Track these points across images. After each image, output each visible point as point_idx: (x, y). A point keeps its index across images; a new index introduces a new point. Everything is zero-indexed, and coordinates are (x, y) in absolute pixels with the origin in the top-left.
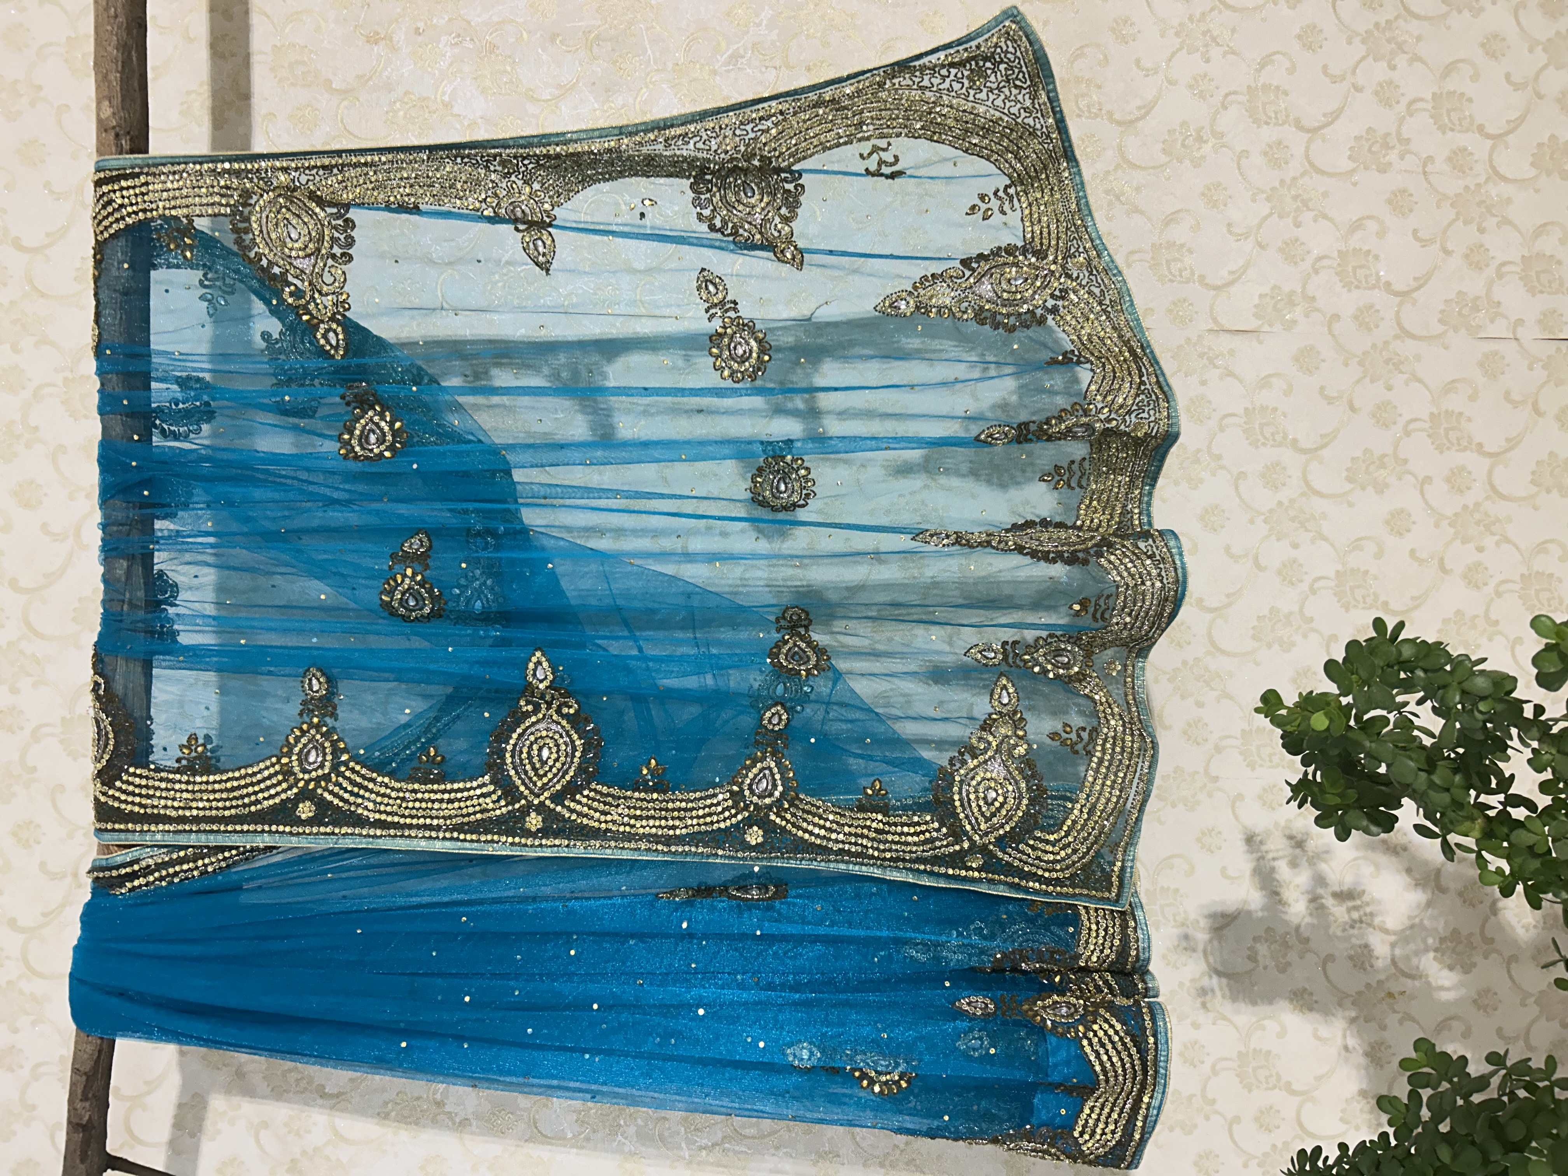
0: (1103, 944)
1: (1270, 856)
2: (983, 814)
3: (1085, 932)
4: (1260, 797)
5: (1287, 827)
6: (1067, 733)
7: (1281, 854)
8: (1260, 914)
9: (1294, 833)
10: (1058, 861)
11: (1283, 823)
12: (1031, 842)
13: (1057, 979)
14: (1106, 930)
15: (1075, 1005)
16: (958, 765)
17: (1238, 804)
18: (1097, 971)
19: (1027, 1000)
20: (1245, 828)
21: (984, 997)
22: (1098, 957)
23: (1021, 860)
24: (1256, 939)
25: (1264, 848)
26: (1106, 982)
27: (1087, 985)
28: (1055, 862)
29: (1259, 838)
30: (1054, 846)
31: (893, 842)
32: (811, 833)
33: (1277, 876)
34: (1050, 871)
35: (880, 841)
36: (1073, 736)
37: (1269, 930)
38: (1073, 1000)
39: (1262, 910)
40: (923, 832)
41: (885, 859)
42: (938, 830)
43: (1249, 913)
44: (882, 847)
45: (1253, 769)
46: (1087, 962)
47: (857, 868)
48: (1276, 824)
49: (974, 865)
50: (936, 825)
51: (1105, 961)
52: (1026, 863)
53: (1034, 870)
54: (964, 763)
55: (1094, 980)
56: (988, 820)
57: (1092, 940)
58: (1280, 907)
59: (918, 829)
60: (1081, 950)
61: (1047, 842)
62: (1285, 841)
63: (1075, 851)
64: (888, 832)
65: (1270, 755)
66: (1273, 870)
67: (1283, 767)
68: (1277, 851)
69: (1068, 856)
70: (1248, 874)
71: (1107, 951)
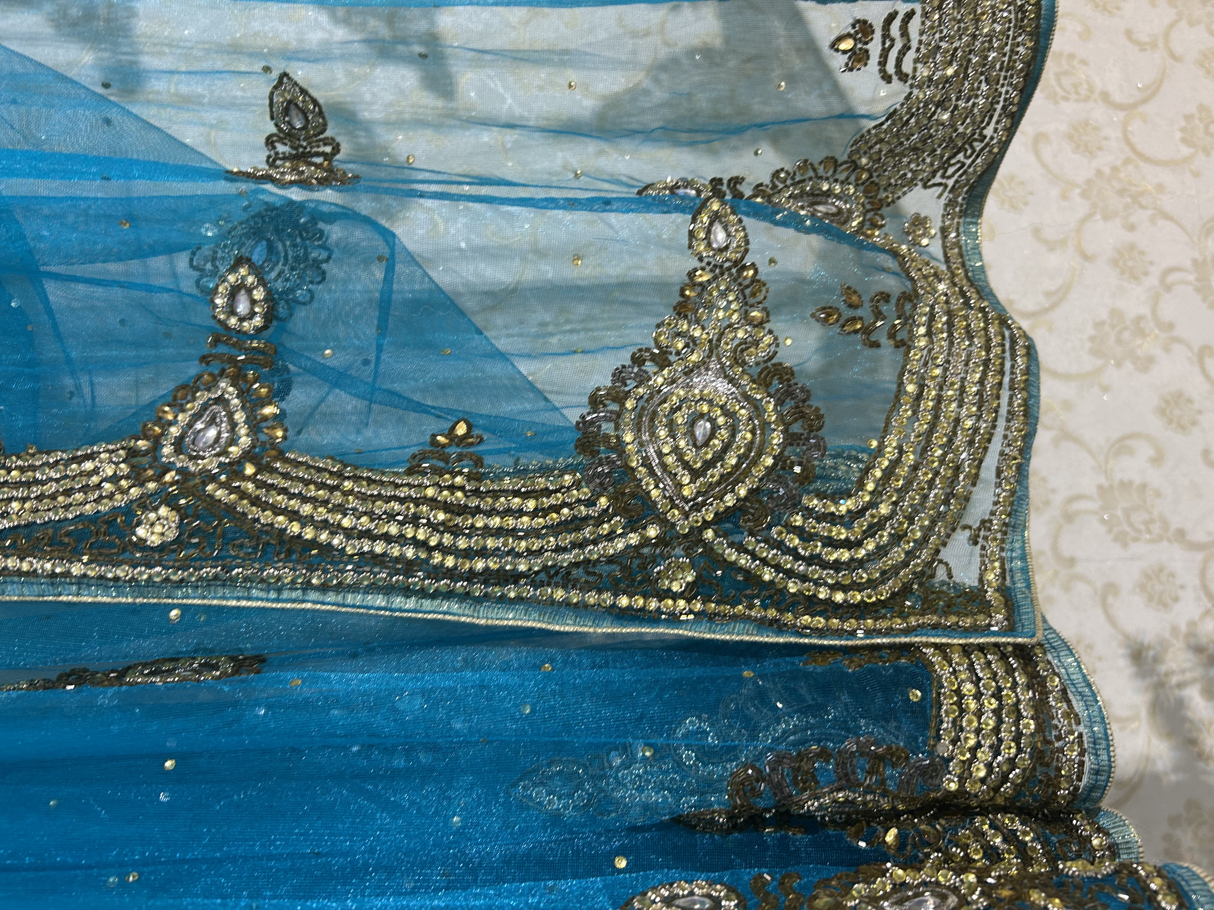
0: (997, 730)
1: (1174, 680)
2: (686, 465)
3: (947, 703)
4: (1142, 587)
5: (1191, 634)
6: (851, 306)
7: (1188, 676)
8: (1173, 778)
9: (1204, 641)
10: (861, 563)
11: (1183, 628)
12: (798, 520)
13: (891, 836)
14: (997, 695)
15: (955, 890)
16: (631, 384)
17: (1110, 600)
18: (984, 811)
19: (825, 883)
20: (1127, 637)
21: (711, 883)
22: (989, 766)
23: (778, 568)
24: (1174, 821)
25: (1162, 668)
26: (1010, 837)
27: (965, 847)
28: (854, 564)
29: (1151, 653)
30: (848, 526)
31: (487, 531)
32: (293, 515)
33: (1189, 714)
34: (845, 589)
35: (456, 531)
36: (865, 312)
37: (1191, 805)
38: (945, 877)
39: (1177, 769)
40: (557, 509)
41: (471, 576)
42: (590, 503)
43: (1156, 778)
44: (462, 544)
45: (1125, 545)
46: (962, 780)
47: (411, 603)
48: (1174, 630)
49: (676, 587)
50: (585, 492)
51: (1005, 778)
52: (790, 574)
53: (809, 588)
54: (643, 379)
55: (979, 834)
56: (695, 474)
57: (969, 722)
58: (1201, 765)
59: (546, 502)
60: (945, 748)
61: (832, 519)
62: (1190, 656)
63: (897, 538)
64: (478, 510)
65: (1147, 523)
66: (1181, 704)
67: (1169, 541)
68: (1183, 671)
69: (881, 551)
70: (1144, 713)
71: (1009, 751)
